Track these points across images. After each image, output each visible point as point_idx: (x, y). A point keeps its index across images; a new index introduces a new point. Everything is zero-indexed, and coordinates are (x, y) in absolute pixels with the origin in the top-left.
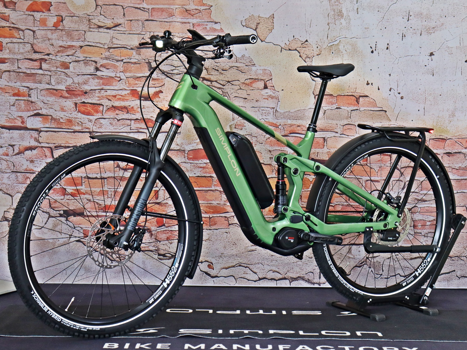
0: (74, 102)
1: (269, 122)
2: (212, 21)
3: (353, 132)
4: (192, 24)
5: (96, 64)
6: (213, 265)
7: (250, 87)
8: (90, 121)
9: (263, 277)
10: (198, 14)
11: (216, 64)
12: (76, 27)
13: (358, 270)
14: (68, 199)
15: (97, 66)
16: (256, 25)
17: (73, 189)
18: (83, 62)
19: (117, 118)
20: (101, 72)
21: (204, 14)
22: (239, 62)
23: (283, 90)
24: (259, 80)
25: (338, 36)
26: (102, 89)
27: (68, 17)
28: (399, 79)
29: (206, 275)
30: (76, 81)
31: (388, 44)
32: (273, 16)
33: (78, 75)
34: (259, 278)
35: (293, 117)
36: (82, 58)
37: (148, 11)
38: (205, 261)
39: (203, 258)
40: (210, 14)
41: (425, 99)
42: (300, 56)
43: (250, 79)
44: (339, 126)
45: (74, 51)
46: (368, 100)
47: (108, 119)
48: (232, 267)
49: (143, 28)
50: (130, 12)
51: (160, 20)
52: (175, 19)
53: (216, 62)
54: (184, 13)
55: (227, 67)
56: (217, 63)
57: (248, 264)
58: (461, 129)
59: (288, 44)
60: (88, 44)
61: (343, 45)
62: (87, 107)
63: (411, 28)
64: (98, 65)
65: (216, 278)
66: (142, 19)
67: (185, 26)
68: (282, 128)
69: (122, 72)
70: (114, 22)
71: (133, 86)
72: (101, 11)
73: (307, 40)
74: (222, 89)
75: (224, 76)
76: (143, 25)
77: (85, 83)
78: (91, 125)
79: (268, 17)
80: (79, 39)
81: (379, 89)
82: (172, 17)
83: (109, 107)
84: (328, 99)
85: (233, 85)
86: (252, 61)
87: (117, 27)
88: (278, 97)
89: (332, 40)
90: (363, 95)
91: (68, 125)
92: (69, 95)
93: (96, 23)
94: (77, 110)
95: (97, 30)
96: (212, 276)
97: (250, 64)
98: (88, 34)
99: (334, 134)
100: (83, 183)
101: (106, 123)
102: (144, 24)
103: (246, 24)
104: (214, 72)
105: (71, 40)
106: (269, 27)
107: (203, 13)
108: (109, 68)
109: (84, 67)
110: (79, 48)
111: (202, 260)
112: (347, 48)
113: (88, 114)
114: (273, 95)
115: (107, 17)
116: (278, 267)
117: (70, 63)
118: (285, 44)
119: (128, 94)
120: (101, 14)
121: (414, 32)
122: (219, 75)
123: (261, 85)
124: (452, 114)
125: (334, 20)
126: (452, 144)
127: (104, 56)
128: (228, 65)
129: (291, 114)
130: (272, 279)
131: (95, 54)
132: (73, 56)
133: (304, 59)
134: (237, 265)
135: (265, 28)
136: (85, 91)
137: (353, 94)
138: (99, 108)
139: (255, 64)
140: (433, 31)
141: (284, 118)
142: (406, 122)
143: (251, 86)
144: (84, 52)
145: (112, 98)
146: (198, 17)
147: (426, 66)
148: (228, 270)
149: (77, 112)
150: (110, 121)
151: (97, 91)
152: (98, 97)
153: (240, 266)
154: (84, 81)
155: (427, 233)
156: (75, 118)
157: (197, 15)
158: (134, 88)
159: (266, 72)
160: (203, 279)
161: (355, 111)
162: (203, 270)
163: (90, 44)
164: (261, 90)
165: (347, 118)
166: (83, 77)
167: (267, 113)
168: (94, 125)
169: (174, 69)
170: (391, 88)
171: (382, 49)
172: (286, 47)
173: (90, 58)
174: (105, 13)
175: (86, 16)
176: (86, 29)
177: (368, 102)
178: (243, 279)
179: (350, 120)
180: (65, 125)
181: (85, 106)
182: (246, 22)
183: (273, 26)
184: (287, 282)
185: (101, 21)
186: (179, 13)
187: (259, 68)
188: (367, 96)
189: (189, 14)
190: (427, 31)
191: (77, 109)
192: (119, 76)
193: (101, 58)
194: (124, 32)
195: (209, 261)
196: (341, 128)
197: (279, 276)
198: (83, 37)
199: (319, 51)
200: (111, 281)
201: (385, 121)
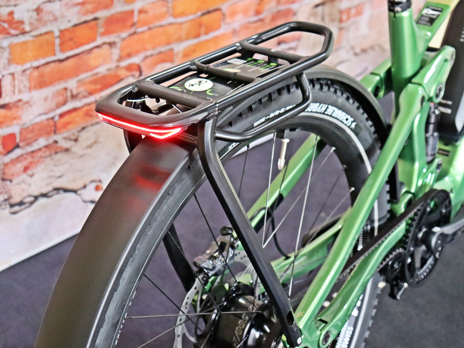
38: (92, 181)
39: (86, 178)
111: (84, 182)
162: (86, 200)
195: (96, 180)
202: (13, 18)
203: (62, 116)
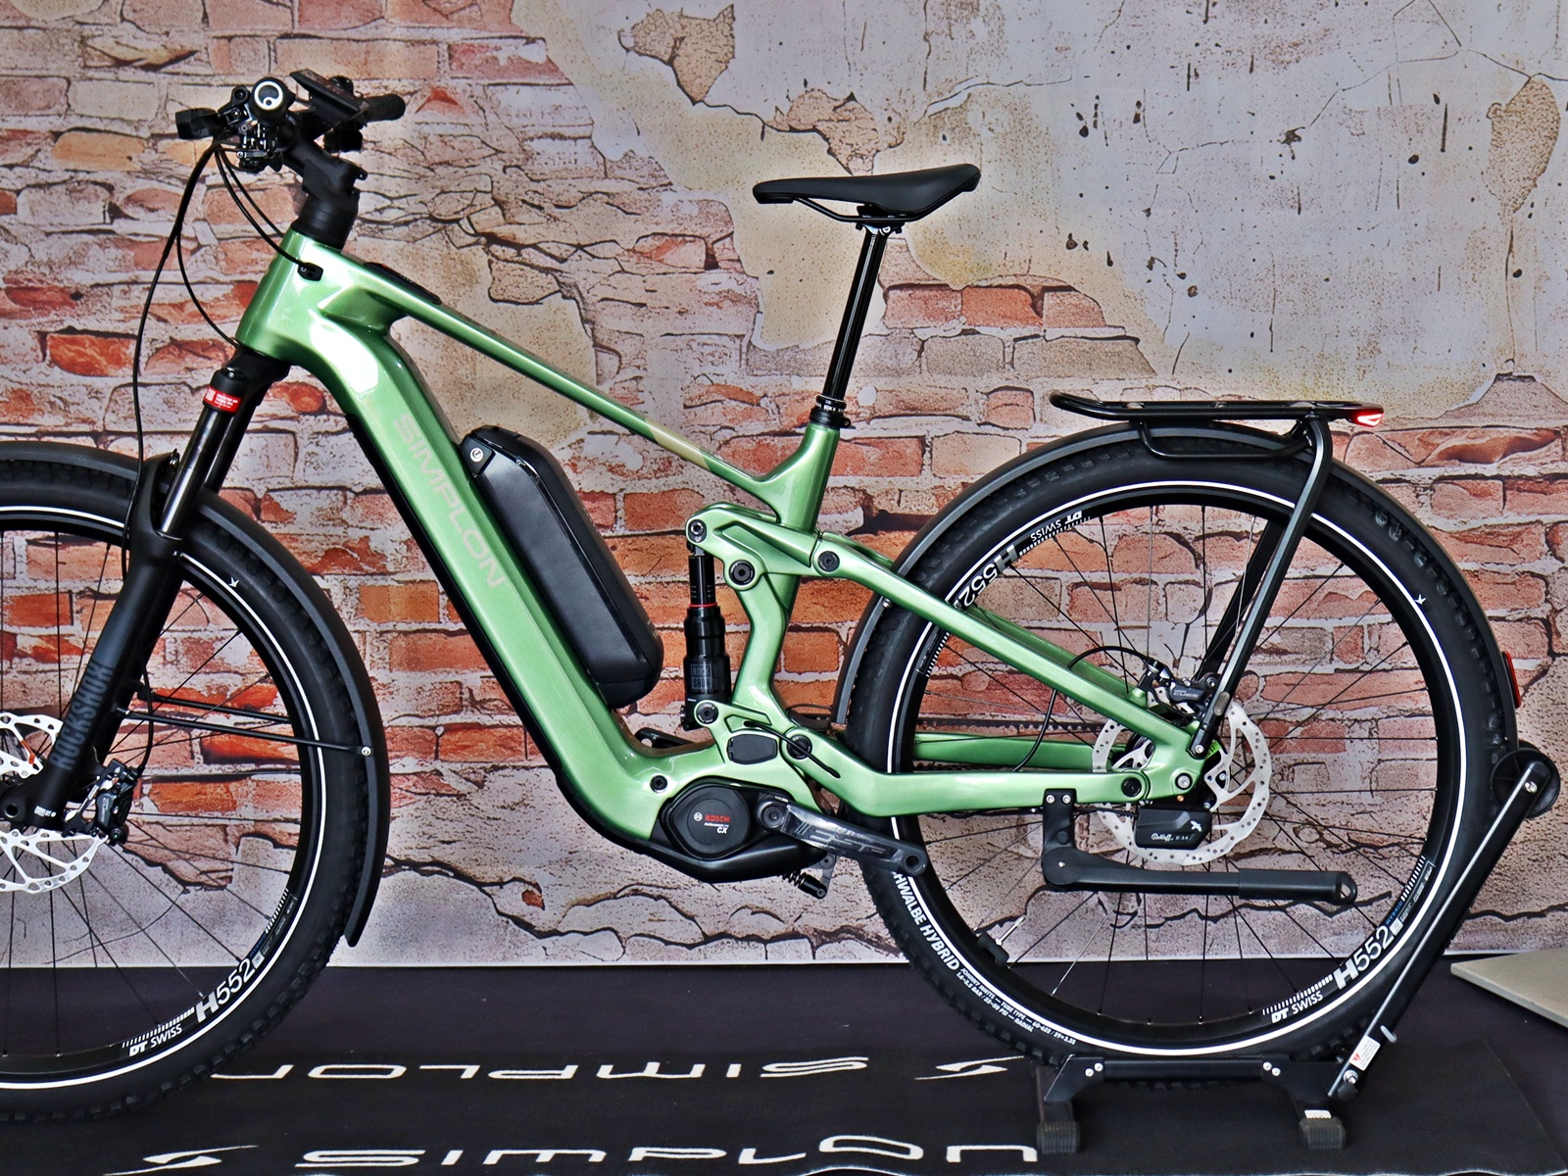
0: (34, 328)
1: (725, 386)
2: (514, 34)
3: (1024, 416)
4: (446, 47)
5: (112, 195)
6: (540, 891)
7: (655, 264)
8: (95, 394)
9: (717, 932)
10: (468, 10)
11: (534, 186)
12: (37, 65)
13: (1052, 899)
14: (25, 673)
15: (114, 201)
16: (672, 44)
17: (40, 637)
18: (64, 186)
19: (189, 381)
20: (129, 221)
21: (488, 11)
22: (615, 178)
23: (771, 272)
24: (688, 239)
25: (961, 79)
26: (135, 282)
27: (7, 31)
28: (1180, 226)
29: (516, 927)
30: (41, 255)
31: (1139, 104)
32: (730, 14)
33: (48, 234)
34: (703, 933)
35: (810, 368)
36: (60, 173)
37: (289, 4)
38: (515, 879)
39: (506, 869)
40: (507, 10)
41: (1272, 296)
42: (830, 151)
43: (654, 234)
44: (972, 394)
45: (30, 151)
46: (1074, 301)
47: (157, 388)
48: (609, 898)
49: (273, 65)
50: (226, 10)
51: (333, 34)
52: (385, 31)
53: (534, 177)
54: (416, 10)
55: (573, 195)
56: (538, 181)
57: (664, 888)
58: (1403, 396)
59: (785, 111)
60: (80, 124)
61: (981, 109)
62: (83, 346)
63: (1217, 45)
64: (119, 199)
65: (554, 938)
66: (269, 33)
67: (422, 56)
68: (773, 406)
69: (204, 220)
70: (169, 46)
71: (242, 269)
72: (125, 7)
73: (852, 94)
74: (557, 274)
75: (562, 226)
76: (273, 54)
77: (74, 261)
78: (96, 408)
79: (712, 18)
80: (49, 107)
81: (1110, 263)
82: (373, 24)
83: (161, 345)
84: (931, 302)
85: (594, 257)
86: (662, 173)
87: (182, 63)
88: (756, 298)
89: (940, 94)
90: (1056, 284)
91: (16, 410)
92: (18, 307)
93: (106, 50)
94: (48, 358)
95: (111, 76)
96: (539, 932)
97: (655, 184)
98: (80, 88)
99: (955, 424)
100: (75, 615)
101: (150, 401)
102: (275, 51)
103: (636, 43)
104: (525, 215)
105: (20, 112)
106: (718, 50)
107: (483, 6)
108: (156, 206)
109: (70, 205)
110: (49, 140)
111: (500, 874)
112: (993, 121)
113: (88, 369)
114: (739, 290)
115: (147, 29)
116: (768, 896)
117: (18, 192)
118: (777, 109)
119: (224, 296)
120: (123, 19)
121: (1228, 59)
122: (545, 225)
123: (695, 254)
124: (1370, 344)
125: (945, 22)
126: (1371, 452)
127: (138, 167)
128: (576, 190)
129: (803, 356)
130: (748, 938)
131: (107, 159)
132: (27, 167)
133: (844, 162)
134: (627, 891)
135: (705, 54)
136: (73, 291)
137: (1021, 281)
138: (123, 349)
139: (670, 184)
140: (1296, 56)
141: (779, 370)
142: (1208, 375)
143: (661, 261)
144: (67, 153)
145: (170, 314)
146: (466, 23)
147: (1272, 178)
148: (593, 908)
149: (49, 365)
150: (163, 394)
151: (116, 290)
152: (122, 310)
153: (636, 893)
154: (71, 254)
155: (1290, 766)
156: (40, 385)
157: (462, 13)
158: (246, 277)
159: (712, 210)
160: (507, 943)
161: (1030, 341)
162: (506, 912)
163: (88, 124)
164: (695, 273)
165: (1000, 368)
166: (65, 239)
167: (717, 355)
168: (110, 410)
169: (385, 205)
170: (1152, 259)
171: (1118, 122)
172: (778, 119)
173: (88, 172)
174: (136, 16)
175: (71, 24)
176: (74, 71)
177: (1074, 310)
178: (647, 939)
179: (1011, 374)
180: (7, 410)
181: (73, 342)
182: (635, 36)
183: (733, 47)
184: (803, 947)
185: (124, 41)
186: (398, 8)
187: (685, 198)
188: (1069, 289)
189: (435, 10)
190: (1273, 57)
191: (48, 352)
192: (193, 236)
193: (129, 173)
194: (208, 80)
195: (526, 879)
196: (981, 401)
197: (775, 927)
198: (63, 100)
199: (895, 133)
200: (183, 958)
201: (1133, 376)
202: (369, 547)
203: (450, 729)
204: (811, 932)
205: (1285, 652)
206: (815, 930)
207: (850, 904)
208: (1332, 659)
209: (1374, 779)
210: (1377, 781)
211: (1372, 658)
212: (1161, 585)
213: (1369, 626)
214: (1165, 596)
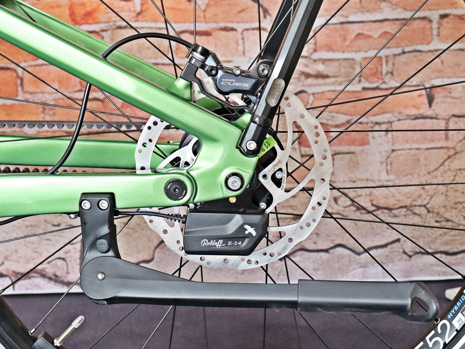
204: (11, 273)
205: (327, 77)
206: (14, 272)
207: (35, 254)
208: (360, 81)
209: (389, 163)
210: (391, 164)
211: (387, 78)
212: (240, 31)
213: (387, 56)
214: (243, 39)
